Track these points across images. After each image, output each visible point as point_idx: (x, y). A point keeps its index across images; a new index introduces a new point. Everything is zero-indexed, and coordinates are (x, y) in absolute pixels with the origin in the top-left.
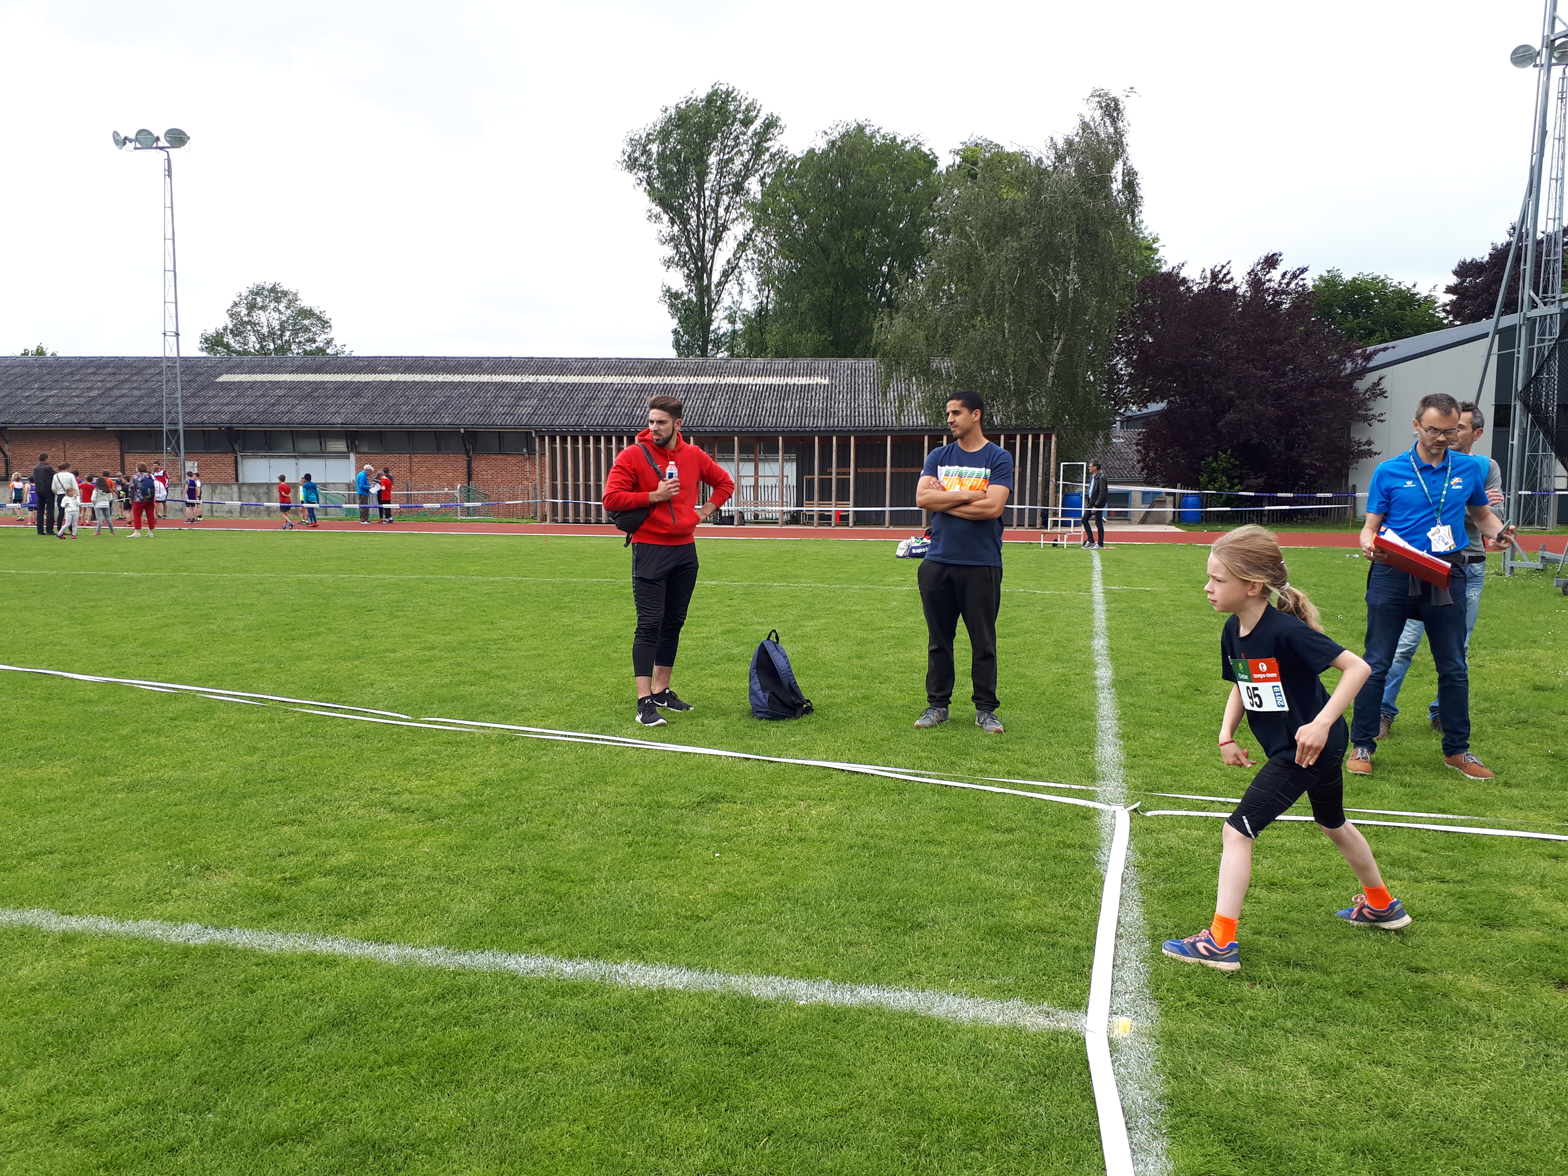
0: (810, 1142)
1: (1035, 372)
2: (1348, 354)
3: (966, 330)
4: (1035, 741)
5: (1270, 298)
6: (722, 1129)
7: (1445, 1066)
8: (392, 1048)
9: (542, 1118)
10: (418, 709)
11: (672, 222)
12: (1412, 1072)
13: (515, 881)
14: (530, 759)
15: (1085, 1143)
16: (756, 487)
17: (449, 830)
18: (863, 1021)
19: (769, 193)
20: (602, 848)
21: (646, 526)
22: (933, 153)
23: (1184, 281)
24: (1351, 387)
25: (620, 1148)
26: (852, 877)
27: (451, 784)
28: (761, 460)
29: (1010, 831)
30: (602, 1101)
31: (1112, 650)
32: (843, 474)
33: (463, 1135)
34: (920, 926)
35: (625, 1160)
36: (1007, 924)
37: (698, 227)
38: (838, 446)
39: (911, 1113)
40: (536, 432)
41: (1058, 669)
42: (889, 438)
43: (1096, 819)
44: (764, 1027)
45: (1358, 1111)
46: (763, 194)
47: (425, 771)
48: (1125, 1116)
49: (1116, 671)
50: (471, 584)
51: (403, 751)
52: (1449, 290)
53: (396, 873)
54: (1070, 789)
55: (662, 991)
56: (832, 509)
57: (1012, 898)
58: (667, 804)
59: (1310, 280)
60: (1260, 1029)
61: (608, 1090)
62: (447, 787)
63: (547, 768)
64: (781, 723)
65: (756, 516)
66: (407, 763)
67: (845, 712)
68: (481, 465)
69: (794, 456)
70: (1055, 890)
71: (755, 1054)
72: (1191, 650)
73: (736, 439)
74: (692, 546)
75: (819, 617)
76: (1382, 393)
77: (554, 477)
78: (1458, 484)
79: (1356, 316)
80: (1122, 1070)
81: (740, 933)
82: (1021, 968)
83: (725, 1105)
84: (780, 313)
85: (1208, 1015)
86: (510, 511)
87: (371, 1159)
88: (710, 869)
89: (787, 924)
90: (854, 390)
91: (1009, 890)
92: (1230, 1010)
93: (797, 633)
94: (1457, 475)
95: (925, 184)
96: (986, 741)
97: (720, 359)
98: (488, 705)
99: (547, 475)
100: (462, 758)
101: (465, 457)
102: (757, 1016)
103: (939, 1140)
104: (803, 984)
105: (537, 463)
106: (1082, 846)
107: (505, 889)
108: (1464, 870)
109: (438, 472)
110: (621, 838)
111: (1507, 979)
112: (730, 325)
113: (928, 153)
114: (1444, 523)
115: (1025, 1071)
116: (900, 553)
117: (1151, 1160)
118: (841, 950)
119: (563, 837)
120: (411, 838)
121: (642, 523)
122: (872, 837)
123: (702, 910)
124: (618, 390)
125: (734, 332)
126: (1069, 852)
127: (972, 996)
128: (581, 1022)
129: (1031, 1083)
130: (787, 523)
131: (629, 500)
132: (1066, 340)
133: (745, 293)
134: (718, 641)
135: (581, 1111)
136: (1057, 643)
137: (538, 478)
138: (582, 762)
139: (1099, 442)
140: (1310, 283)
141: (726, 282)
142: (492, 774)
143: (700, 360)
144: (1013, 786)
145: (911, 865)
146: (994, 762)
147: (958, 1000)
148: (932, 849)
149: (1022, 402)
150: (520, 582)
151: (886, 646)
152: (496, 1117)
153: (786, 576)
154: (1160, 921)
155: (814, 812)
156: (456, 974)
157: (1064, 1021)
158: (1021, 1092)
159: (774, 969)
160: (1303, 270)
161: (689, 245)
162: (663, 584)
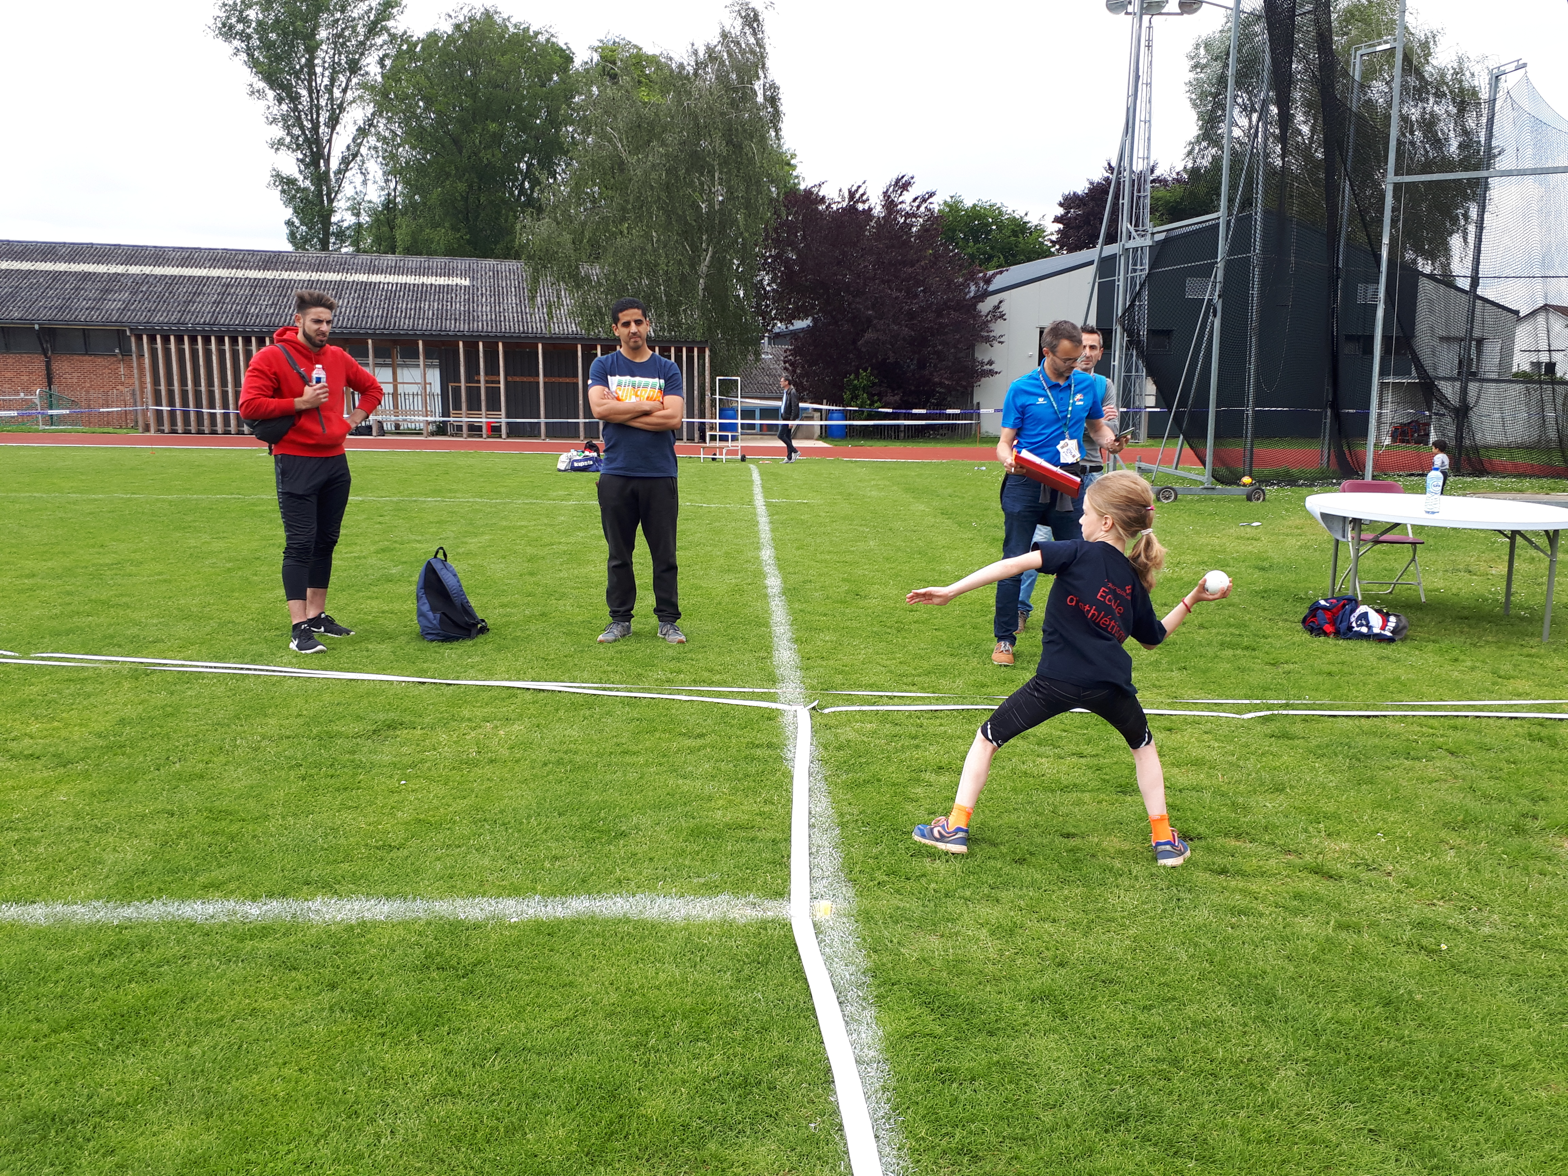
0: (539, 1054)
1: (686, 282)
2: (972, 277)
3: (614, 235)
4: (717, 650)
5: (902, 221)
6: (448, 1053)
7: (1099, 917)
8: (58, 1014)
9: (247, 1066)
10: (26, 646)
11: (280, 100)
12: (1074, 925)
13: (176, 825)
14: (172, 694)
15: (802, 1021)
16: (395, 395)
17: (86, 775)
18: (577, 931)
19: (392, 76)
20: (272, 784)
21: (291, 436)
22: (569, 48)
23: (823, 200)
24: (975, 309)
25: (339, 1085)
26: (549, 794)
27: (81, 725)
28: (399, 365)
29: (702, 736)
30: (312, 1040)
31: (778, 559)
32: (492, 382)
33: (159, 1094)
34: (623, 834)
35: (348, 1096)
36: (707, 825)
37: (311, 108)
38: (485, 352)
39: (636, 1013)
40: (131, 330)
41: (731, 580)
42: (540, 346)
43: (780, 719)
44: (476, 948)
45: (1033, 963)
46: (383, 76)
47: (45, 713)
48: (836, 991)
49: (785, 581)
50: (69, 503)
51: (15, 692)
52: (1057, 220)
53: (29, 826)
54: (753, 693)
55: (363, 924)
56: (483, 420)
57: (710, 799)
58: (339, 735)
59: (936, 204)
60: (944, 900)
61: (318, 1029)
62: (76, 728)
63: (194, 703)
64: (455, 644)
65: (397, 426)
66: (22, 704)
67: (522, 631)
68: (63, 367)
69: (436, 362)
70: (749, 788)
71: (470, 975)
72: (848, 558)
73: (370, 341)
74: (343, 458)
75: (483, 533)
76: (1002, 316)
77: (156, 381)
78: (1080, 400)
79: (976, 241)
80: (827, 950)
81: (438, 859)
82: (726, 864)
83: (446, 1028)
84: (412, 208)
85: (898, 891)
86: (106, 420)
87: (53, 1133)
88: (396, 797)
89: (487, 845)
90: (498, 294)
91: (706, 792)
92: (916, 885)
93: (461, 550)
94: (1078, 392)
95: (561, 79)
96: (670, 652)
97: (346, 254)
98: (112, 637)
99: (148, 379)
100: (89, 697)
101: (42, 358)
102: (467, 939)
103: (667, 1035)
104: (511, 902)
105: (135, 365)
106: (770, 746)
107: (166, 834)
108: (1098, 745)
109: (9, 375)
110: (292, 773)
111: (1141, 838)
112: (354, 218)
113: (565, 47)
114: (1072, 438)
115: (739, 961)
116: (562, 466)
117: (863, 1028)
118: (547, 865)
119: (226, 774)
120: (41, 787)
121: (286, 433)
122: (566, 753)
123: (394, 839)
124: (228, 285)
125: (359, 225)
126: (758, 752)
127: (682, 896)
128: (277, 963)
129: (746, 971)
130: (433, 434)
131: (272, 407)
132: (714, 253)
133: (369, 183)
134: (372, 561)
135: (291, 1052)
136: (727, 555)
137: (137, 383)
138: (235, 695)
139: (751, 357)
140: (936, 208)
141: (346, 170)
142: (130, 712)
143: (323, 254)
144: (700, 693)
145: (608, 777)
146: (680, 672)
147: (668, 901)
148: (628, 759)
149: (674, 313)
150: (129, 500)
151: (558, 562)
152: (194, 1072)
153: (440, 491)
154: (846, 809)
155: (502, 732)
156: (121, 928)
157: (771, 910)
158: (738, 981)
159: (480, 890)
160: (932, 195)
161: (302, 128)
162: (314, 499)
